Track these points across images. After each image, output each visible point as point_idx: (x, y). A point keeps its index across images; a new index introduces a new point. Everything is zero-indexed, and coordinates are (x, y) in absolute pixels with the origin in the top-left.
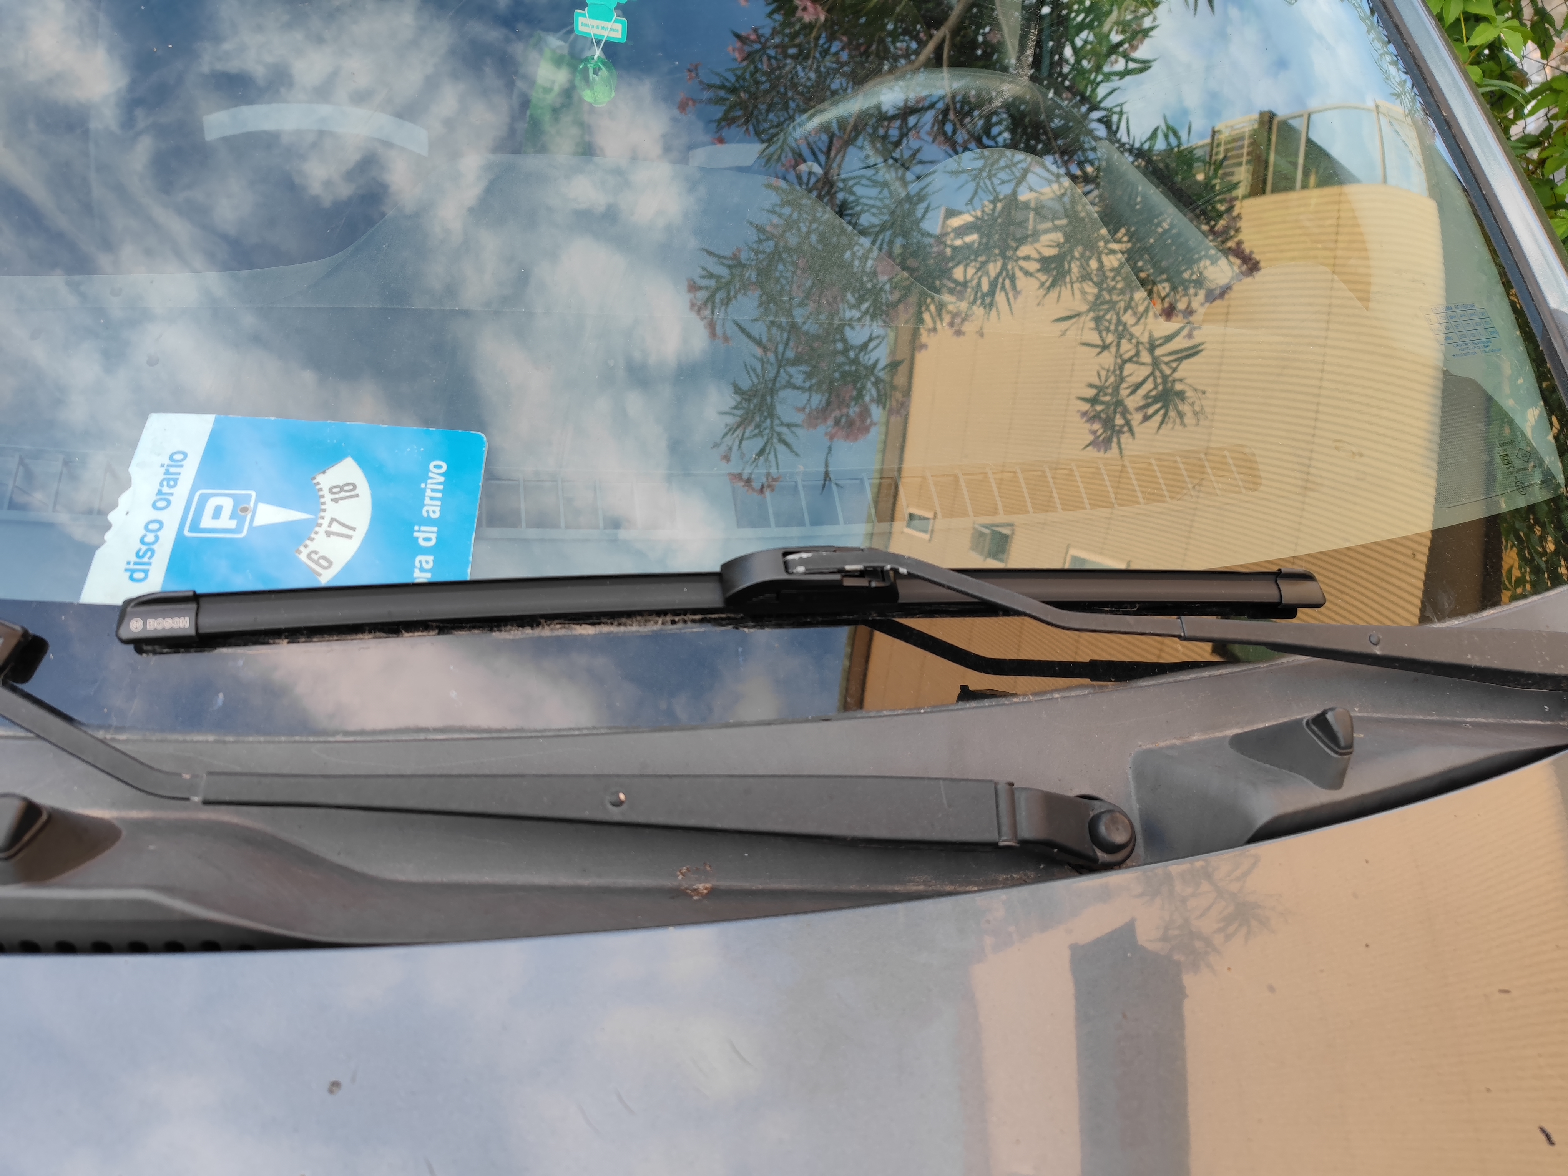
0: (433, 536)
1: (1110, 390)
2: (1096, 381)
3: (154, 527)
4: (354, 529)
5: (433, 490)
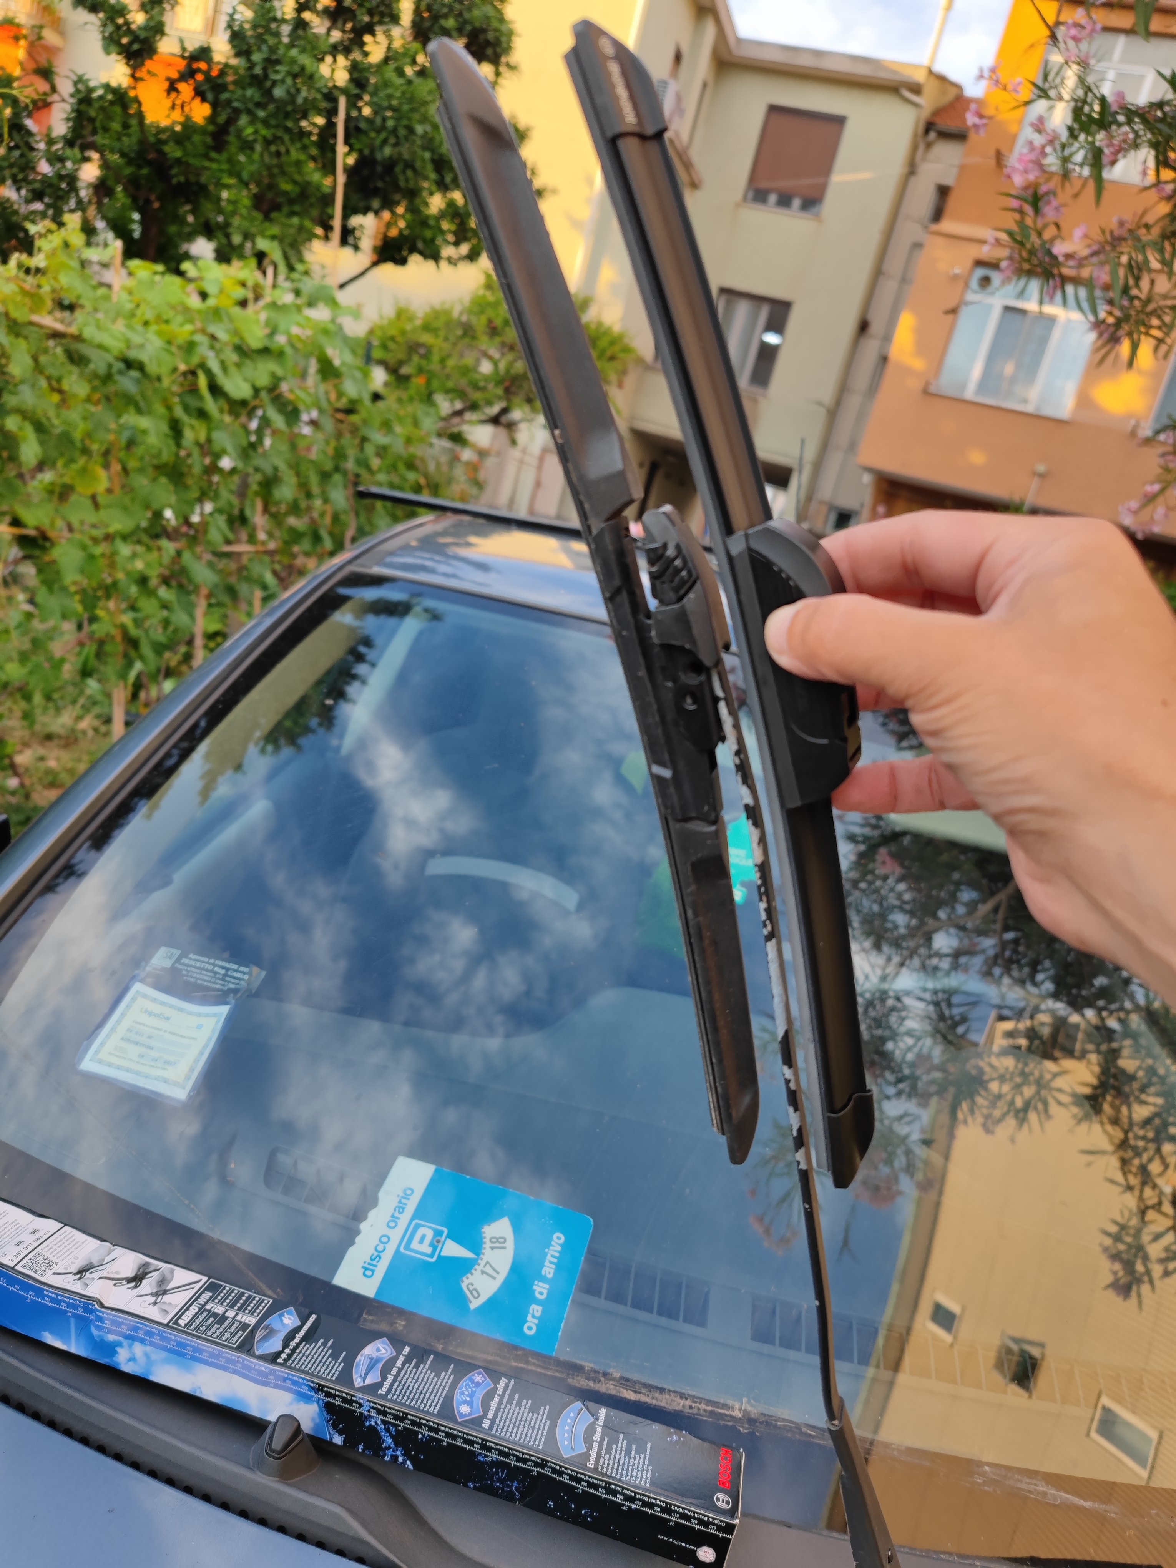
0: (545, 1292)
1: (1132, 1231)
2: (1119, 1219)
3: (384, 1240)
4: (498, 1273)
5: (553, 1256)
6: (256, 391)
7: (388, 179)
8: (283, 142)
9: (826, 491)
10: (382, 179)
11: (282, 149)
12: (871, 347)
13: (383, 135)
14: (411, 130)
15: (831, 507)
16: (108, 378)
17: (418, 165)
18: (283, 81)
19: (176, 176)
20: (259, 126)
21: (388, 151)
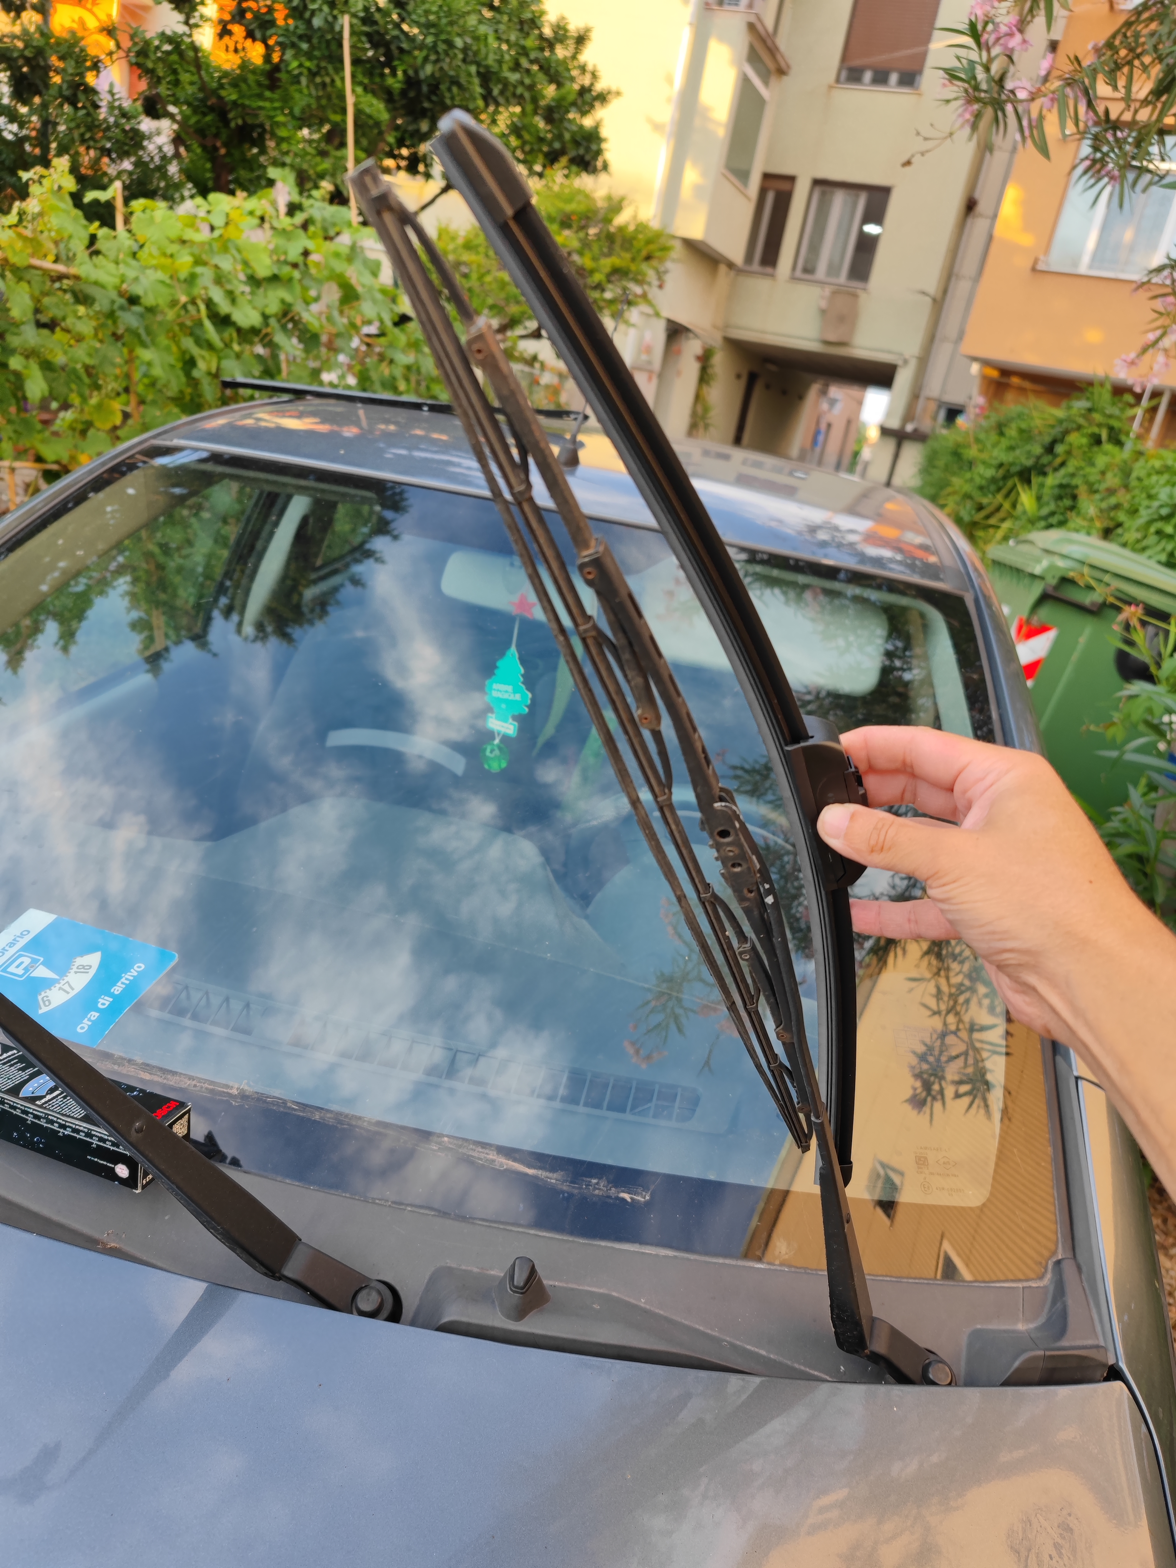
0: (107, 1003)
5: (127, 979)
6: (265, 317)
7: (434, 98)
8: (328, 74)
9: (934, 388)
10: (430, 100)
11: (327, 80)
12: (978, 226)
13: (424, 53)
14: (450, 44)
15: (941, 404)
16: (111, 315)
17: (463, 80)
18: (320, 10)
19: (235, 118)
20: (303, 59)
21: (429, 69)
